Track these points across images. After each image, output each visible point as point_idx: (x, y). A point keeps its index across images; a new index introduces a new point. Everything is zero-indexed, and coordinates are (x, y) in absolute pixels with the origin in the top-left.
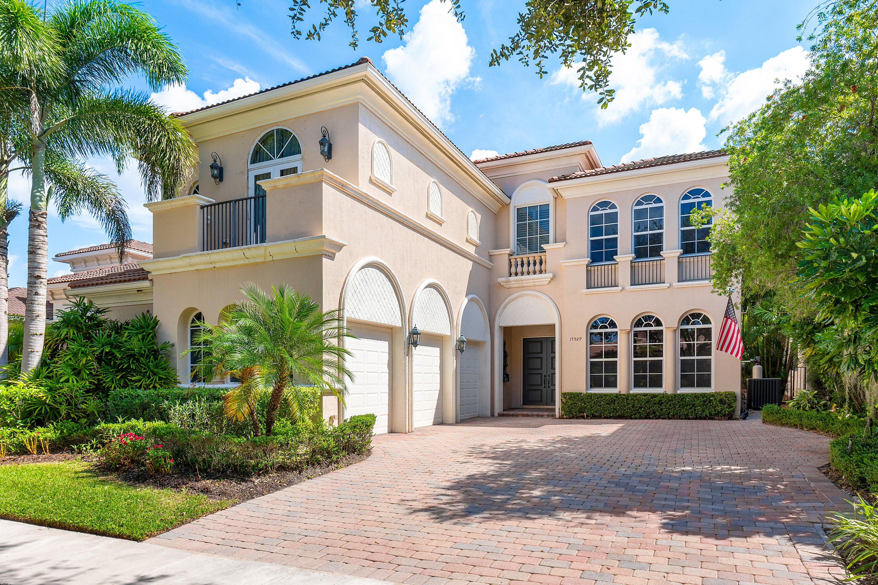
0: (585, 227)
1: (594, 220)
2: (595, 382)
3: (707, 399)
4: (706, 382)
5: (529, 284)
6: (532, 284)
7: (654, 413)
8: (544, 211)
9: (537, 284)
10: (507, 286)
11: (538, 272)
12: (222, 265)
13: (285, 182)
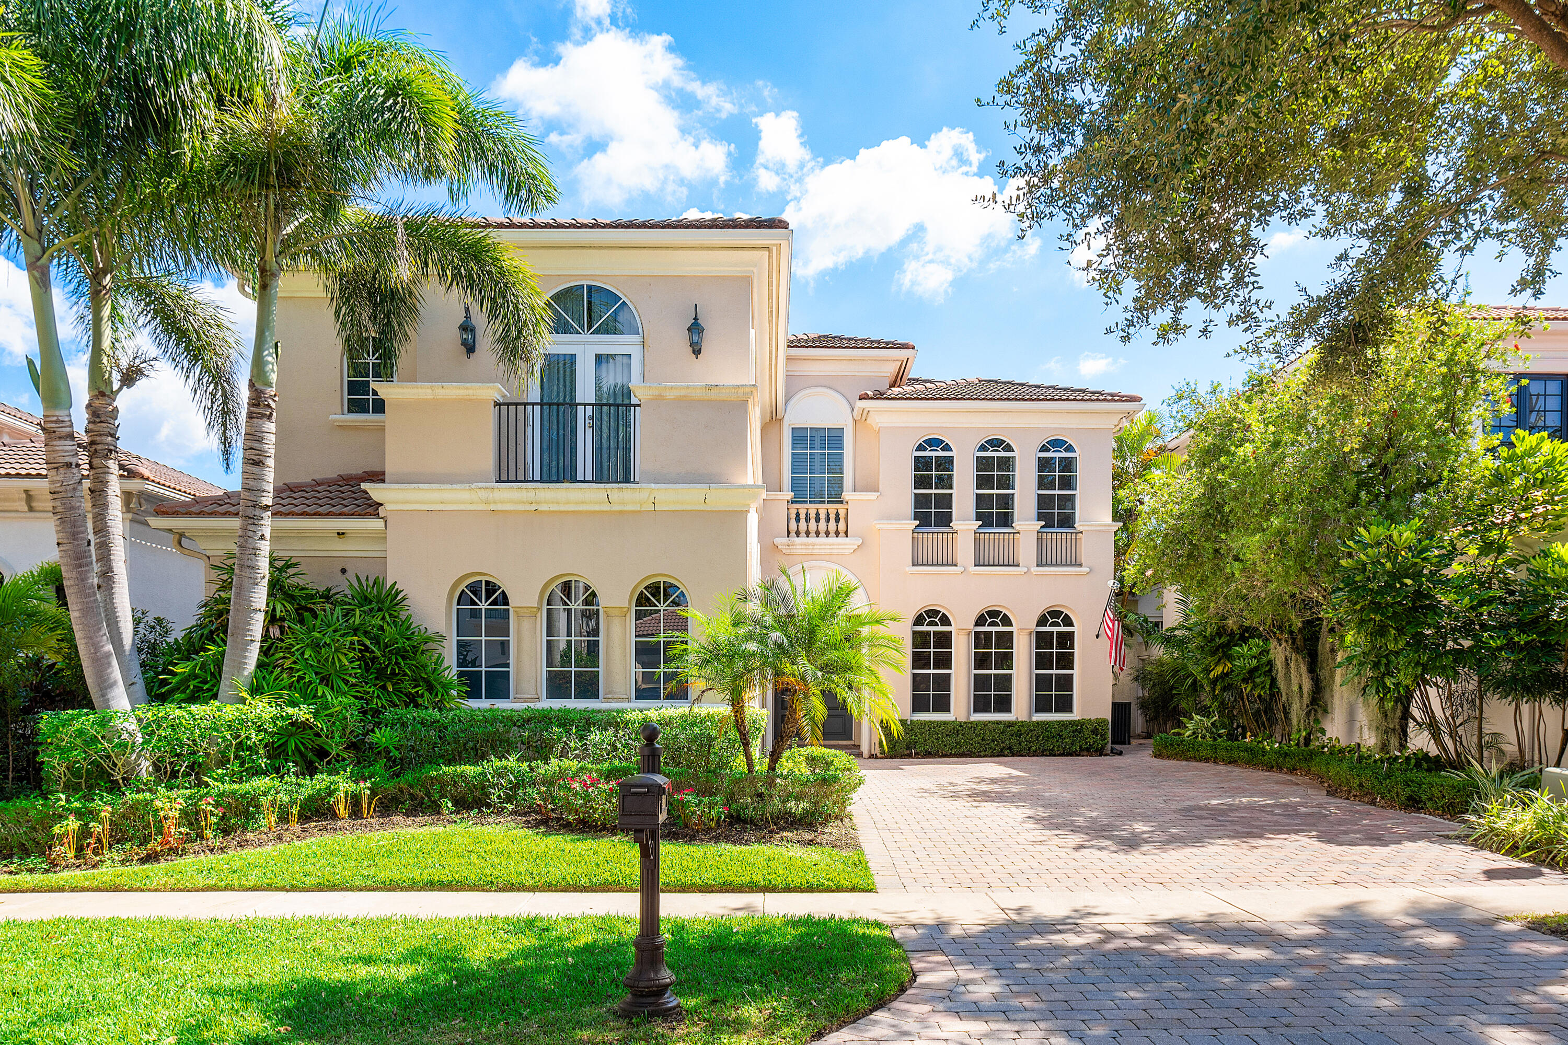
0: (908, 473)
1: (921, 464)
2: (919, 704)
3: (1078, 727)
4: (1065, 704)
5: (823, 552)
6: (828, 552)
7: (1010, 748)
8: (834, 438)
9: (835, 552)
10: (788, 552)
11: (832, 534)
12: (554, 508)
13: (683, 393)
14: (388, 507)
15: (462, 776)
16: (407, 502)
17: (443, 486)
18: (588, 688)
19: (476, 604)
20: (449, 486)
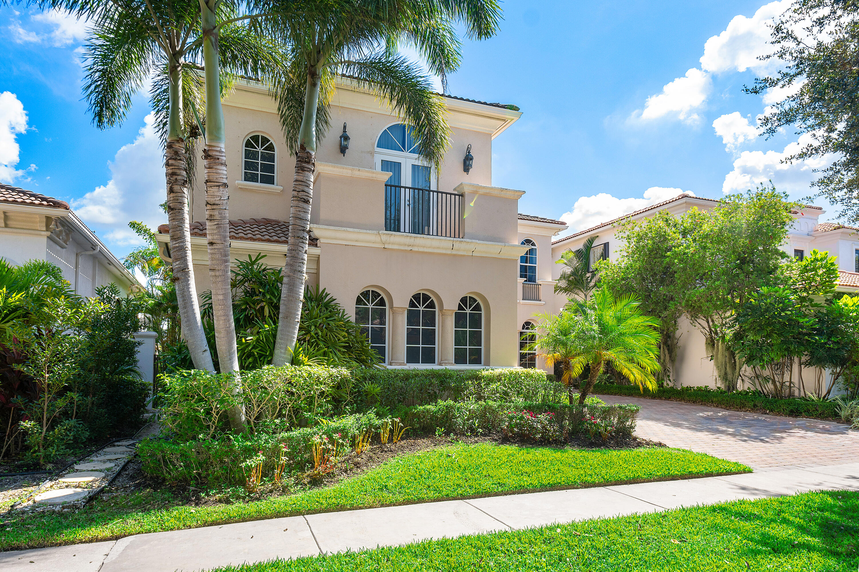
12: (421, 249)
13: (488, 191)
14: (322, 240)
15: (428, 411)
16: (336, 239)
17: (362, 231)
18: (429, 357)
19: (367, 305)
20: (365, 231)
